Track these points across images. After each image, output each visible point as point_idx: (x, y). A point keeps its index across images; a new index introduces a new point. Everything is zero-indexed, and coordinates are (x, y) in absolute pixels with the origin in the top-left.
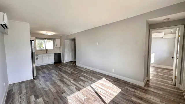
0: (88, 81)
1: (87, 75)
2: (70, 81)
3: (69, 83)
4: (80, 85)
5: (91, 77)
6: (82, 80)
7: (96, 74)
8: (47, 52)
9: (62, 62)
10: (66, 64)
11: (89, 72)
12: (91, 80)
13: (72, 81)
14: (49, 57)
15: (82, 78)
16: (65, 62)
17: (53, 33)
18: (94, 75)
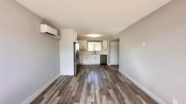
0: (115, 100)
1: (121, 89)
2: (95, 90)
3: (92, 92)
4: (101, 100)
5: (124, 95)
6: (108, 95)
7: (137, 94)
8: (95, 53)
9: (107, 64)
10: (109, 68)
11: (127, 86)
12: (121, 101)
13: (97, 91)
14: (95, 58)
15: (111, 91)
16: (109, 65)
17: (98, 36)
18: (132, 93)
